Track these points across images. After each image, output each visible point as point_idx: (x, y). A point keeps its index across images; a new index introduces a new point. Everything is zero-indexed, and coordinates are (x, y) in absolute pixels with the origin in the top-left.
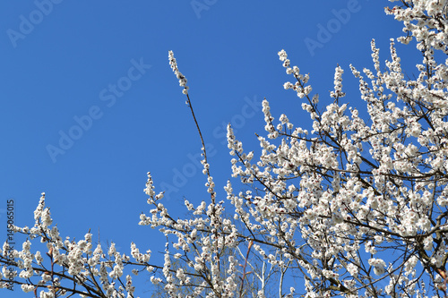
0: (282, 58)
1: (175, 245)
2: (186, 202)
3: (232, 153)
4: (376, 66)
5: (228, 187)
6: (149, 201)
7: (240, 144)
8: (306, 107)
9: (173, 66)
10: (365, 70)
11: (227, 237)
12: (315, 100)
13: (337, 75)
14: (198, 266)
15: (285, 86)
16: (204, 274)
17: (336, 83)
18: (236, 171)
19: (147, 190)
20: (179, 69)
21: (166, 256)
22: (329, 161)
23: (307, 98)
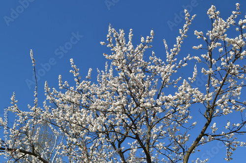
0: (71, 61)
1: (17, 121)
2: (28, 105)
3: (46, 91)
4: (106, 70)
5: (44, 102)
6: (12, 103)
7: (49, 88)
8: (76, 80)
9: (31, 55)
10: (102, 71)
11: (39, 121)
12: (80, 78)
13: (89, 71)
14: (24, 130)
15: (70, 71)
16: (26, 133)
17: (89, 73)
18: (48, 98)
19: (12, 99)
20: (33, 57)
21: (14, 124)
22: (76, 101)
23: (77, 77)
